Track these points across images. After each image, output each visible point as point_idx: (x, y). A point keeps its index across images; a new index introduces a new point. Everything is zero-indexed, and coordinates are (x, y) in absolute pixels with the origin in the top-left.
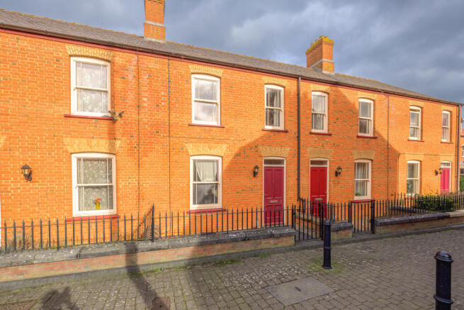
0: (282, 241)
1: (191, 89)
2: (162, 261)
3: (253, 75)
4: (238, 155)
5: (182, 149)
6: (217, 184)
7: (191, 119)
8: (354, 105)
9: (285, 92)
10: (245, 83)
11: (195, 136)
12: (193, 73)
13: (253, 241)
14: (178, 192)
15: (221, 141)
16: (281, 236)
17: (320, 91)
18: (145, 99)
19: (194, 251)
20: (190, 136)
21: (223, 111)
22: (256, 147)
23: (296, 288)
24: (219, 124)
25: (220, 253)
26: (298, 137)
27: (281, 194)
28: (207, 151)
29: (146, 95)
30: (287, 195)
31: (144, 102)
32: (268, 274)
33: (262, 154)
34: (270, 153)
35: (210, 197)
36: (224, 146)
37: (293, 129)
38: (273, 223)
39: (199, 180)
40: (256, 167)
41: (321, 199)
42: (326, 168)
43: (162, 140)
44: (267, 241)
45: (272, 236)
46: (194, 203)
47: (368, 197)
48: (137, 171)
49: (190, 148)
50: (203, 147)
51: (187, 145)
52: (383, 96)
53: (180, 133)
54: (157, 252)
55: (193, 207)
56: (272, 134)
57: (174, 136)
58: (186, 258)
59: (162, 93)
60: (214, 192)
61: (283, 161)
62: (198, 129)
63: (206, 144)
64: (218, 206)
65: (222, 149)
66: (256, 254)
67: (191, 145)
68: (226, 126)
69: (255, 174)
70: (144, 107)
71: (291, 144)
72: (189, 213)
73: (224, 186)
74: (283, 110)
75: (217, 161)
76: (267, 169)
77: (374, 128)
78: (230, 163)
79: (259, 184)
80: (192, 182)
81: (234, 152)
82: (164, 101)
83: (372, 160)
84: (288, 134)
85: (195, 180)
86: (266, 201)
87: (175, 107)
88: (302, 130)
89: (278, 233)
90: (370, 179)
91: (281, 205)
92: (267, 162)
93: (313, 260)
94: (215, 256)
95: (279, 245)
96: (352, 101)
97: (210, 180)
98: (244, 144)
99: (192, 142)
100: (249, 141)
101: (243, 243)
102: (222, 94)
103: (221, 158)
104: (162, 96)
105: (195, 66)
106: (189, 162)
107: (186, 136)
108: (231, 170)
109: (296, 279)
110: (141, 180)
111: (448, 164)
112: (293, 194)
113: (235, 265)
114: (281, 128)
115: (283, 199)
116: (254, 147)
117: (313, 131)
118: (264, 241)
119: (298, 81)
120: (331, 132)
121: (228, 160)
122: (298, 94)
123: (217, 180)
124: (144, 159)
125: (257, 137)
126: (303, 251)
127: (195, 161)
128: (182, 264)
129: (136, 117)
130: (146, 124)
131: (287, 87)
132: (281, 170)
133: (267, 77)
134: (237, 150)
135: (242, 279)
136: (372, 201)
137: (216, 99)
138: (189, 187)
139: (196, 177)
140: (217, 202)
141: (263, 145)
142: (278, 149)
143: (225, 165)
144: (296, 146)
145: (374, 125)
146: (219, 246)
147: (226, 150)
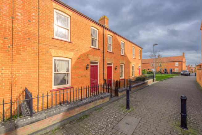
0: (105, 100)
1: (53, 17)
2: (40, 129)
3: (86, 20)
4: (79, 58)
5: (48, 52)
6: (68, 74)
7: (53, 35)
8: (120, 43)
9: (98, 32)
10: (83, 23)
11: (56, 45)
12: (55, 8)
13: (94, 102)
14: (44, 79)
15: (71, 50)
16: (105, 97)
17: (110, 35)
18: (19, 14)
19: (63, 116)
20: (53, 45)
21: (72, 34)
22: (87, 55)
23: (126, 123)
24: (70, 41)
25: (78, 113)
26: (103, 53)
27: (97, 78)
28: (63, 55)
29: (20, 11)
30: (99, 78)
31: (18, 16)
32: (109, 119)
33: (90, 59)
34: (93, 58)
35: (64, 81)
36: (73, 53)
37: (101, 49)
38: (94, 91)
39: (58, 71)
40: (88, 65)
41: (110, 79)
42: (112, 66)
43: (32, 45)
44: (99, 101)
45: (102, 98)
46: (55, 85)
47: (123, 78)
48: (10, 65)
49: (53, 52)
50: (60, 53)
51: (50, 50)
52: (127, 42)
53: (46, 42)
54: (36, 124)
55: (54, 87)
56: (94, 50)
57: (42, 43)
58: (58, 121)
59: (34, 14)
60: (66, 78)
61: (98, 63)
62: (58, 42)
63: (63, 51)
64: (69, 85)
65: (71, 55)
66: (96, 109)
67: (53, 50)
68: (73, 43)
69: (87, 68)
70: (17, 19)
71: (101, 56)
72: (51, 91)
73: (72, 74)
74: (98, 40)
75: (68, 61)
76: (92, 66)
77: (125, 53)
78: (76, 62)
79: (88, 73)
80: (53, 72)
81: (77, 57)
82: (35, 20)
83: (124, 64)
84: (99, 51)
85: (55, 71)
86: (91, 81)
87: (43, 25)
88: (105, 50)
89: (104, 96)
90: (124, 71)
91: (97, 83)
92: (92, 63)
93: (121, 106)
94: (76, 115)
95: (104, 102)
96: (119, 41)
97: (64, 71)
98: (82, 53)
99: (54, 49)
100: (84, 52)
101: (89, 104)
102: (72, 26)
103: (70, 60)
104: (33, 15)
105: (56, 5)
106: (52, 60)
107: (50, 44)
108: (76, 67)
109: (122, 118)
110: (14, 71)
111: (140, 66)
112: (101, 77)
113: (88, 118)
114: (97, 47)
115: (97, 80)
116: (86, 55)
117: (108, 51)
118: (98, 101)
119: (103, 28)
120: (113, 52)
121: (74, 61)
122: (103, 34)
123: (68, 71)
124: (17, 56)
125: (88, 51)
126: (113, 103)
127: (55, 60)
128: (56, 126)
129: (11, 25)
130: (20, 31)
131: (99, 30)
132: (97, 66)
133: (92, 23)
134: (79, 56)
135: (99, 126)
136: (125, 79)
137: (68, 27)
138: (52, 76)
139: (56, 70)
140: (68, 83)
141: (90, 54)
142: (96, 57)
143: (73, 63)
144: (103, 56)
145: (125, 51)
146: (78, 109)
147: (73, 56)
